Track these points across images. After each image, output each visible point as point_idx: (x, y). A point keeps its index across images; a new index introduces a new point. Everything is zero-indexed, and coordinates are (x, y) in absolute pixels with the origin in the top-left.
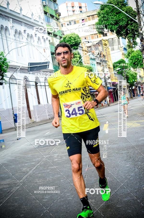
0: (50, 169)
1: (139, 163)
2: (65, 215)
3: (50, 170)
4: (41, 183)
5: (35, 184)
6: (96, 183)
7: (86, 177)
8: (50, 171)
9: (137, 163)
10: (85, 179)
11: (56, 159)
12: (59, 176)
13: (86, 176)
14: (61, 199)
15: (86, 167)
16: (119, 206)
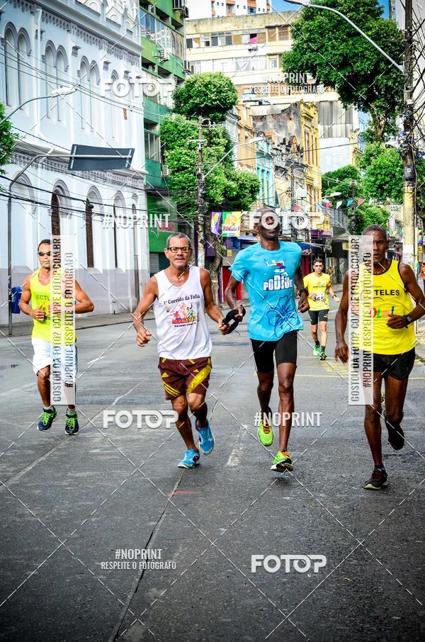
0: (72, 477)
1: (321, 495)
2: (74, 626)
3: (70, 480)
4: (33, 519)
5: (18, 520)
6: (183, 541)
7: (163, 519)
8: (70, 485)
9: (317, 494)
10: (159, 523)
11: (96, 448)
12: (90, 503)
13: (165, 515)
14: (77, 576)
15: (173, 486)
16: (225, 620)
